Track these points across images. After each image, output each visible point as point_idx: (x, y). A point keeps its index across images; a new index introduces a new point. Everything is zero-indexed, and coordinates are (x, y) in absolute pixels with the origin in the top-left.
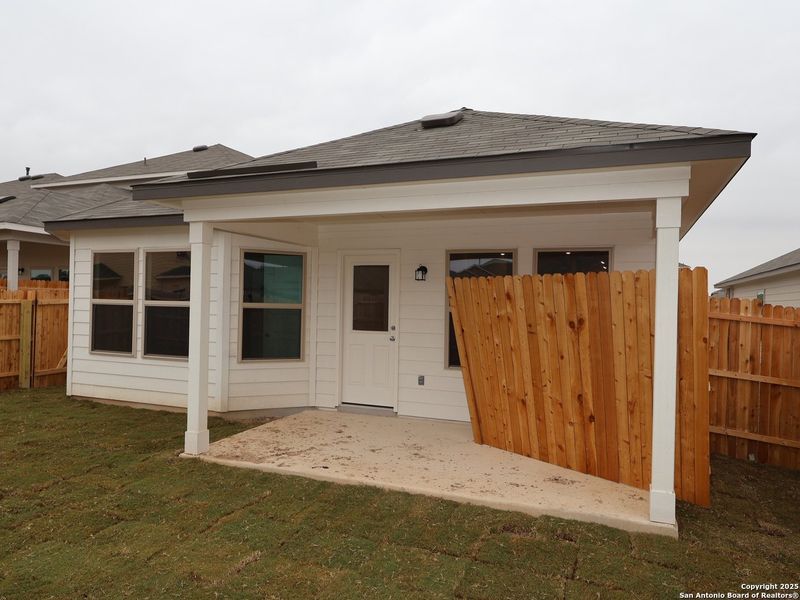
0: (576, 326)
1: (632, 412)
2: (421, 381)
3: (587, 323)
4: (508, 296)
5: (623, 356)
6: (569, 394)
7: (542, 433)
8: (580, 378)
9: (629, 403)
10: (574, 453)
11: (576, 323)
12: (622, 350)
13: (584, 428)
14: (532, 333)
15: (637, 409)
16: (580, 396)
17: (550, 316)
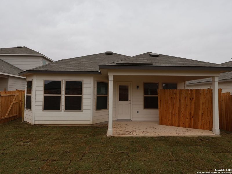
0: (191, 99)
1: (203, 115)
2: (138, 112)
3: (194, 98)
4: (175, 93)
5: (202, 105)
6: (188, 113)
7: (179, 121)
8: (191, 109)
9: (202, 113)
10: (187, 124)
11: (192, 99)
12: (202, 103)
13: (191, 119)
14: (180, 101)
15: (204, 114)
16: (190, 113)
17: (185, 97)
